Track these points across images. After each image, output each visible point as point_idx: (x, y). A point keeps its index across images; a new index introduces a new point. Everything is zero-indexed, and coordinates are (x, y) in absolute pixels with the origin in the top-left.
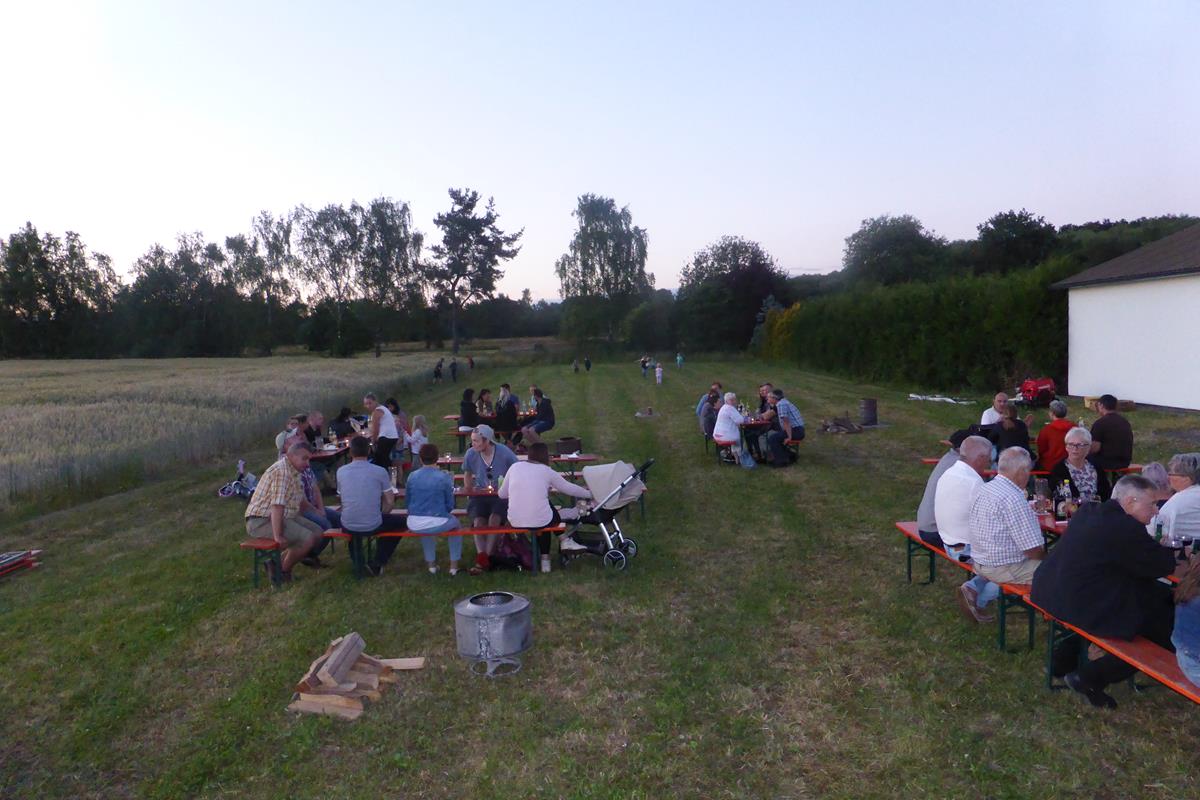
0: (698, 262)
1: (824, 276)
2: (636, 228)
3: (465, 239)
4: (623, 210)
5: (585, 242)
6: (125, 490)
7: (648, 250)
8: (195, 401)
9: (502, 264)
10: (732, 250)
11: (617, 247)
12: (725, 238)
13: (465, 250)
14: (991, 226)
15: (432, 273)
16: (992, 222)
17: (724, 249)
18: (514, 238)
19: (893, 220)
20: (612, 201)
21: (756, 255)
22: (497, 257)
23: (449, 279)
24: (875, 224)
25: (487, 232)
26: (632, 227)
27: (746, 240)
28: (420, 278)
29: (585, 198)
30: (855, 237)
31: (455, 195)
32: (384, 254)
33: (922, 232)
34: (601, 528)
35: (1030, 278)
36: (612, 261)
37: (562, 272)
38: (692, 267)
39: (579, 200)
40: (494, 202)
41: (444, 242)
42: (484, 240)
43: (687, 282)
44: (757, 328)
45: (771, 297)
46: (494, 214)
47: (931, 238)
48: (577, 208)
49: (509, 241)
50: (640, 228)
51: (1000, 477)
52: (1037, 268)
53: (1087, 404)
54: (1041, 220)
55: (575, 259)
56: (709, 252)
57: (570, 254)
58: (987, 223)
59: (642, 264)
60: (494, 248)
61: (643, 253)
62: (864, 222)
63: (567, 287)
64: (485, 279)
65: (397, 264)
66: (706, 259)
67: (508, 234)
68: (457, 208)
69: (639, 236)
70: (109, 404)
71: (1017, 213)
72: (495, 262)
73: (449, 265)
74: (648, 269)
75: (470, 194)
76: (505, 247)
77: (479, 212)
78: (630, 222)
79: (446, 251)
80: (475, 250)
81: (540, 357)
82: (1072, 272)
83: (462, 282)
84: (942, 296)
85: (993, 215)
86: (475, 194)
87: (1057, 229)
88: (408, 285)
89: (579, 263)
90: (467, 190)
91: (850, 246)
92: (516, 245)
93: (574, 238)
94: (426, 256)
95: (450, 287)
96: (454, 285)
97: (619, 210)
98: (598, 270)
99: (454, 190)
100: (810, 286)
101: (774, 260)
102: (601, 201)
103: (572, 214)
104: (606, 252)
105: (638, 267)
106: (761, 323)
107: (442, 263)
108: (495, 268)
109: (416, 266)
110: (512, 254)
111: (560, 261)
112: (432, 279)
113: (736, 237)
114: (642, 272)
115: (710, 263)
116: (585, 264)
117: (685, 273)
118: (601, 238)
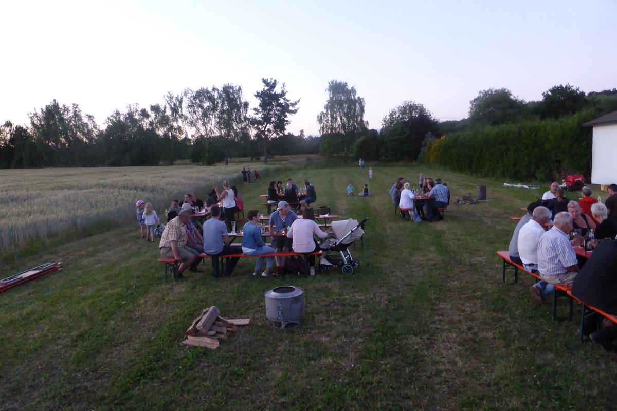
0: (391, 115)
1: (458, 122)
2: (359, 98)
3: (270, 104)
4: (352, 88)
5: (332, 105)
6: (102, 232)
7: (365, 109)
8: (136, 188)
9: (289, 117)
10: (409, 108)
11: (349, 107)
12: (405, 102)
13: (270, 110)
14: (550, 93)
15: (254, 122)
16: (550, 91)
17: (405, 108)
18: (296, 104)
19: (496, 91)
20: (346, 83)
21: (422, 110)
22: (287, 113)
23: (262, 125)
24: (486, 93)
25: (282, 101)
26: (356, 97)
27: (416, 103)
28: (247, 125)
29: (332, 82)
30: (475, 100)
31: (265, 81)
32: (229, 113)
33: (512, 97)
34: (340, 253)
35: (571, 121)
36: (346, 115)
37: (320, 121)
38: (388, 117)
39: (329, 83)
40: (285, 85)
41: (260, 106)
42: (280, 105)
43: (386, 125)
44: (421, 149)
45: (429, 132)
46: (285, 91)
47: (517, 100)
48: (328, 88)
49: (293, 105)
50: (361, 98)
51: (554, 228)
52: (575, 115)
53: (602, 189)
54: (578, 90)
55: (327, 114)
56: (397, 109)
57: (325, 111)
58: (547, 92)
59: (362, 116)
60: (285, 109)
61: (362, 110)
62: (480, 92)
63: (323, 128)
64: (280, 125)
65: (236, 117)
66: (395, 113)
67: (292, 101)
68: (266, 88)
69: (360, 101)
70: (94, 190)
71: (564, 86)
72: (286, 116)
73: (262, 118)
74: (365, 119)
75: (273, 81)
76: (291, 108)
77: (277, 90)
78: (355, 94)
79: (261, 111)
80: (276, 110)
81: (309, 165)
82: (594, 117)
83: (270, 126)
84: (523, 131)
85: (551, 87)
86: (275, 81)
87: (586, 94)
88: (242, 129)
89: (329, 116)
90: (271, 79)
91: (473, 105)
92: (296, 107)
93: (326, 103)
94: (251, 113)
95: (263, 129)
96: (265, 128)
97: (350, 88)
98: (339, 119)
99: (265, 79)
100: (451, 126)
101: (431, 114)
102: (340, 84)
103: (326, 91)
104: (343, 110)
105: (360, 117)
106: (425, 146)
107: (259, 117)
108: (286, 119)
109: (246, 118)
110: (294, 112)
111: (320, 115)
112: (253, 125)
113: (411, 102)
114: (362, 120)
115: (397, 115)
116: (332, 116)
117: (384, 121)
118: (341, 103)
